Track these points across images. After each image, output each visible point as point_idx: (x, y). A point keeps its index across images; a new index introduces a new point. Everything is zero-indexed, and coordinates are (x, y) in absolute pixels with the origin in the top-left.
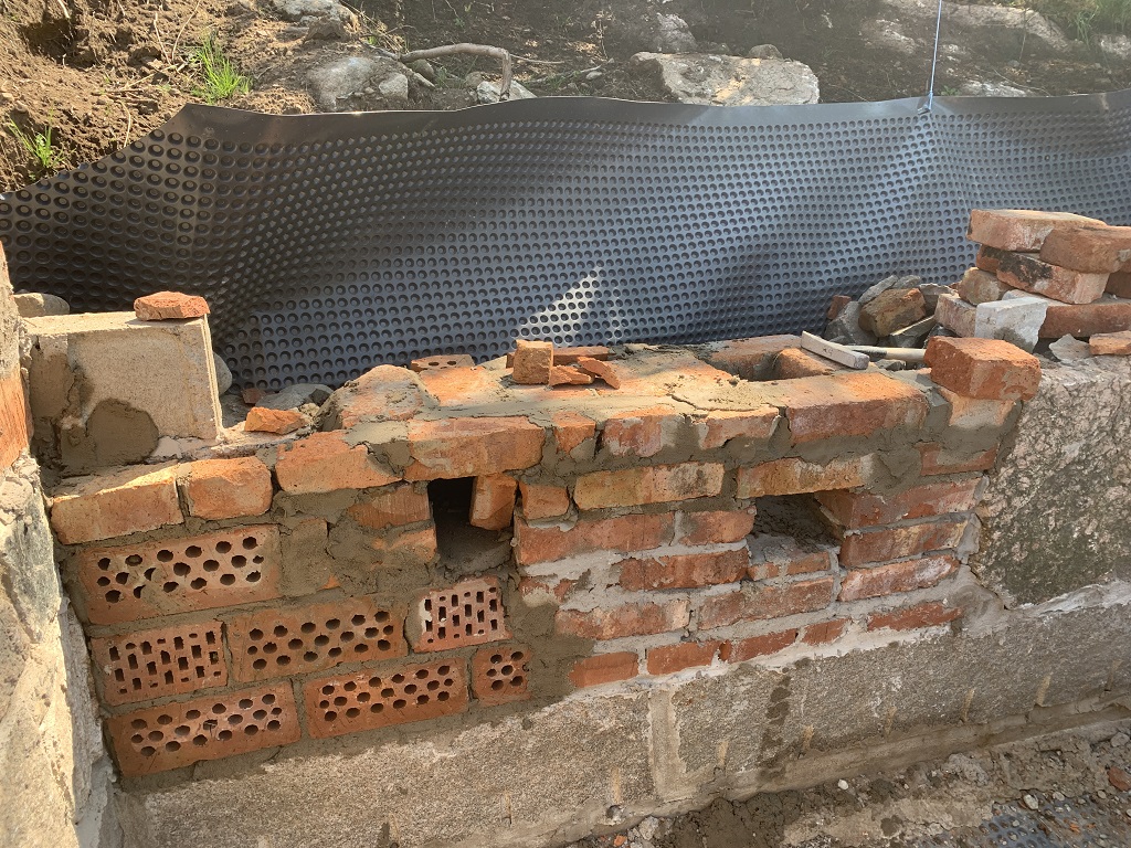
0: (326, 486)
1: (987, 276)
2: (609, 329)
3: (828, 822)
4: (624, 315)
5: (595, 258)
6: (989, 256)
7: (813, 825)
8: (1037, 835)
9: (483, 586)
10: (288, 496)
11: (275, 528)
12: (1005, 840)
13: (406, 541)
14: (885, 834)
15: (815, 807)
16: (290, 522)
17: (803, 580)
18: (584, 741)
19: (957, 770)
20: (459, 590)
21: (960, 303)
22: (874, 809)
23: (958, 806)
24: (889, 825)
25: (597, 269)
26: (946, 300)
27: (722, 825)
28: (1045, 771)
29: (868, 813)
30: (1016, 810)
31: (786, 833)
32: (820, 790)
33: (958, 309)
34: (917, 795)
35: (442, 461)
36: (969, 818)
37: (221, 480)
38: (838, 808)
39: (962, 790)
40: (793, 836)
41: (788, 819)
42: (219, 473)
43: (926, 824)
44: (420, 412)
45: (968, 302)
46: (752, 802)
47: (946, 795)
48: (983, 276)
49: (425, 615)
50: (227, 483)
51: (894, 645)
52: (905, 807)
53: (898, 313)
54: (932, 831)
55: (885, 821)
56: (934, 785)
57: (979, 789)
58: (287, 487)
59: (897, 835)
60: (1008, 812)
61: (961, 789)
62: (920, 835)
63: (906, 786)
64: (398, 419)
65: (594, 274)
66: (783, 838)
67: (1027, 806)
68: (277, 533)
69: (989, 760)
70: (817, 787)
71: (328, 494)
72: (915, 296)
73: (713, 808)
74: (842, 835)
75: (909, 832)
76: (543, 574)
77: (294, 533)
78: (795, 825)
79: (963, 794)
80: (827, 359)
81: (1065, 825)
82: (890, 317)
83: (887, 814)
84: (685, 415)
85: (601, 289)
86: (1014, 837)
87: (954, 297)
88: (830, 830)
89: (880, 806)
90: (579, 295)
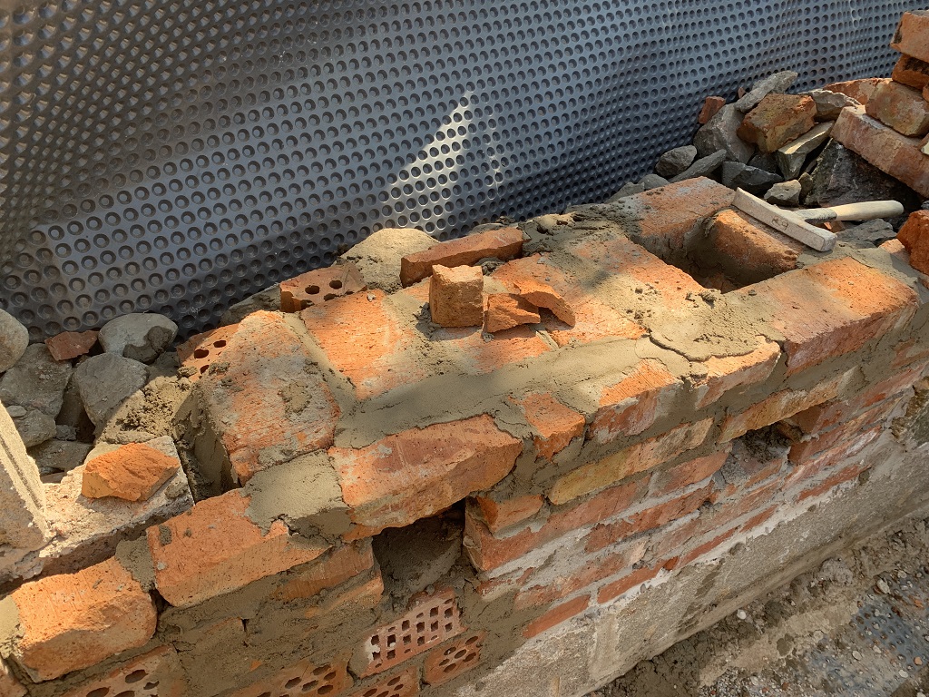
0: (236, 583)
1: (911, 93)
2: (488, 173)
3: (735, 657)
4: (502, 151)
5: (464, 80)
6: (915, 70)
7: (724, 663)
8: (894, 620)
9: (439, 602)
10: (183, 610)
11: (170, 650)
12: (870, 630)
13: (346, 599)
14: (781, 654)
15: (723, 645)
16: (190, 636)
17: (756, 488)
18: (534, 676)
19: (831, 577)
20: (411, 616)
21: (869, 120)
22: (770, 633)
23: (833, 609)
24: (783, 645)
25: (468, 94)
26: (852, 116)
27: (647, 687)
28: (892, 555)
29: (765, 638)
30: (874, 597)
31: (701, 678)
32: (723, 625)
33: (867, 129)
34: (802, 609)
35: (394, 514)
36: (841, 617)
37: (73, 632)
38: (742, 641)
39: (835, 594)
40: (707, 678)
41: (701, 662)
42: (68, 623)
43: (811, 635)
44: (342, 431)
45: (879, 120)
46: (670, 654)
47: (824, 603)
48: (902, 92)
49: (370, 648)
50: (83, 633)
51: (812, 509)
52: (793, 624)
53: (789, 126)
54: (816, 640)
55: (780, 641)
56: (813, 596)
57: (847, 589)
58: (178, 601)
59: (790, 653)
60: (869, 602)
61: (833, 592)
62: (809, 647)
63: (793, 603)
64: (313, 450)
65: (464, 102)
66: (699, 683)
67: (880, 590)
68: (174, 654)
69: (853, 558)
70: (720, 623)
71: (240, 590)
72: (808, 105)
73: (638, 672)
74: (746, 664)
75: (799, 647)
76: (505, 572)
77: (198, 645)
78: (707, 667)
79: (836, 597)
80: (777, 231)
81: (910, 602)
82: (781, 130)
83: (781, 635)
84: (683, 378)
85: (475, 120)
86: (876, 626)
87: (860, 110)
88: (737, 663)
89: (775, 629)
90: (451, 133)
